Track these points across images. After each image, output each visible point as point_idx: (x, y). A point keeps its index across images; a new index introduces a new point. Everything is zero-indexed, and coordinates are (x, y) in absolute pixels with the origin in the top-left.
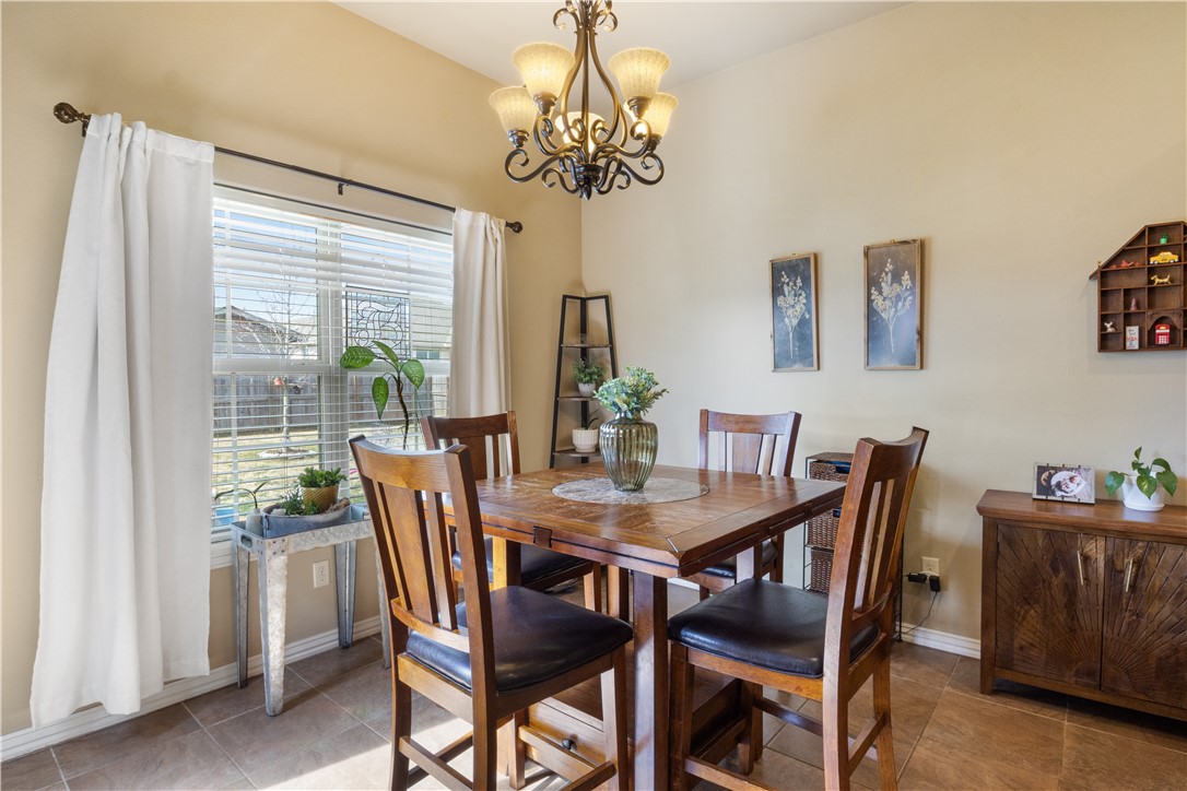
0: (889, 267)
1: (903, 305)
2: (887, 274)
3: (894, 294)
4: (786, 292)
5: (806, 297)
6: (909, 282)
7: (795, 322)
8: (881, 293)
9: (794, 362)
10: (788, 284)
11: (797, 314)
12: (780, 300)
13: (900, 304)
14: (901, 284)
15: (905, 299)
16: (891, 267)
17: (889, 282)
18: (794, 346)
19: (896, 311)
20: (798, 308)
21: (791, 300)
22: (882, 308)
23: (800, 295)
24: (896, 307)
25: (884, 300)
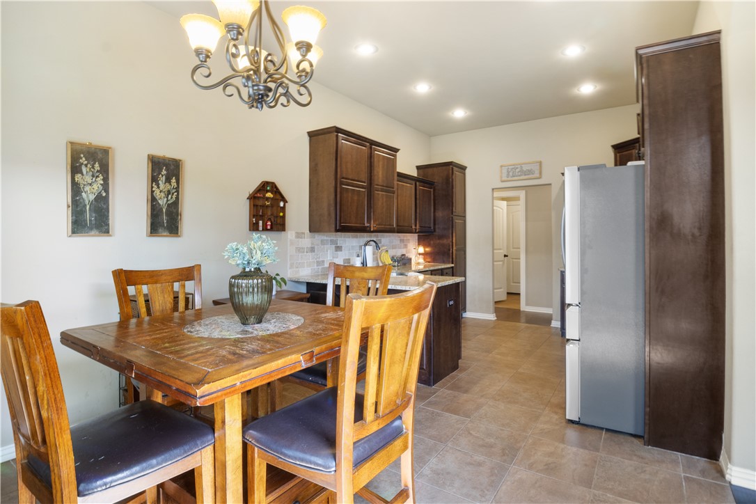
0: (164, 172)
1: (172, 198)
2: (162, 176)
3: (166, 189)
4: (85, 172)
5: (103, 180)
6: (175, 184)
7: (92, 197)
8: (158, 187)
9: (91, 229)
10: (86, 165)
11: (94, 191)
12: (78, 177)
13: (170, 196)
14: (170, 184)
15: (173, 194)
16: (165, 172)
17: (164, 181)
18: (90, 216)
19: (168, 201)
20: (95, 186)
21: (88, 179)
22: (159, 197)
23: (97, 177)
24: (167, 198)
25: (161, 192)
